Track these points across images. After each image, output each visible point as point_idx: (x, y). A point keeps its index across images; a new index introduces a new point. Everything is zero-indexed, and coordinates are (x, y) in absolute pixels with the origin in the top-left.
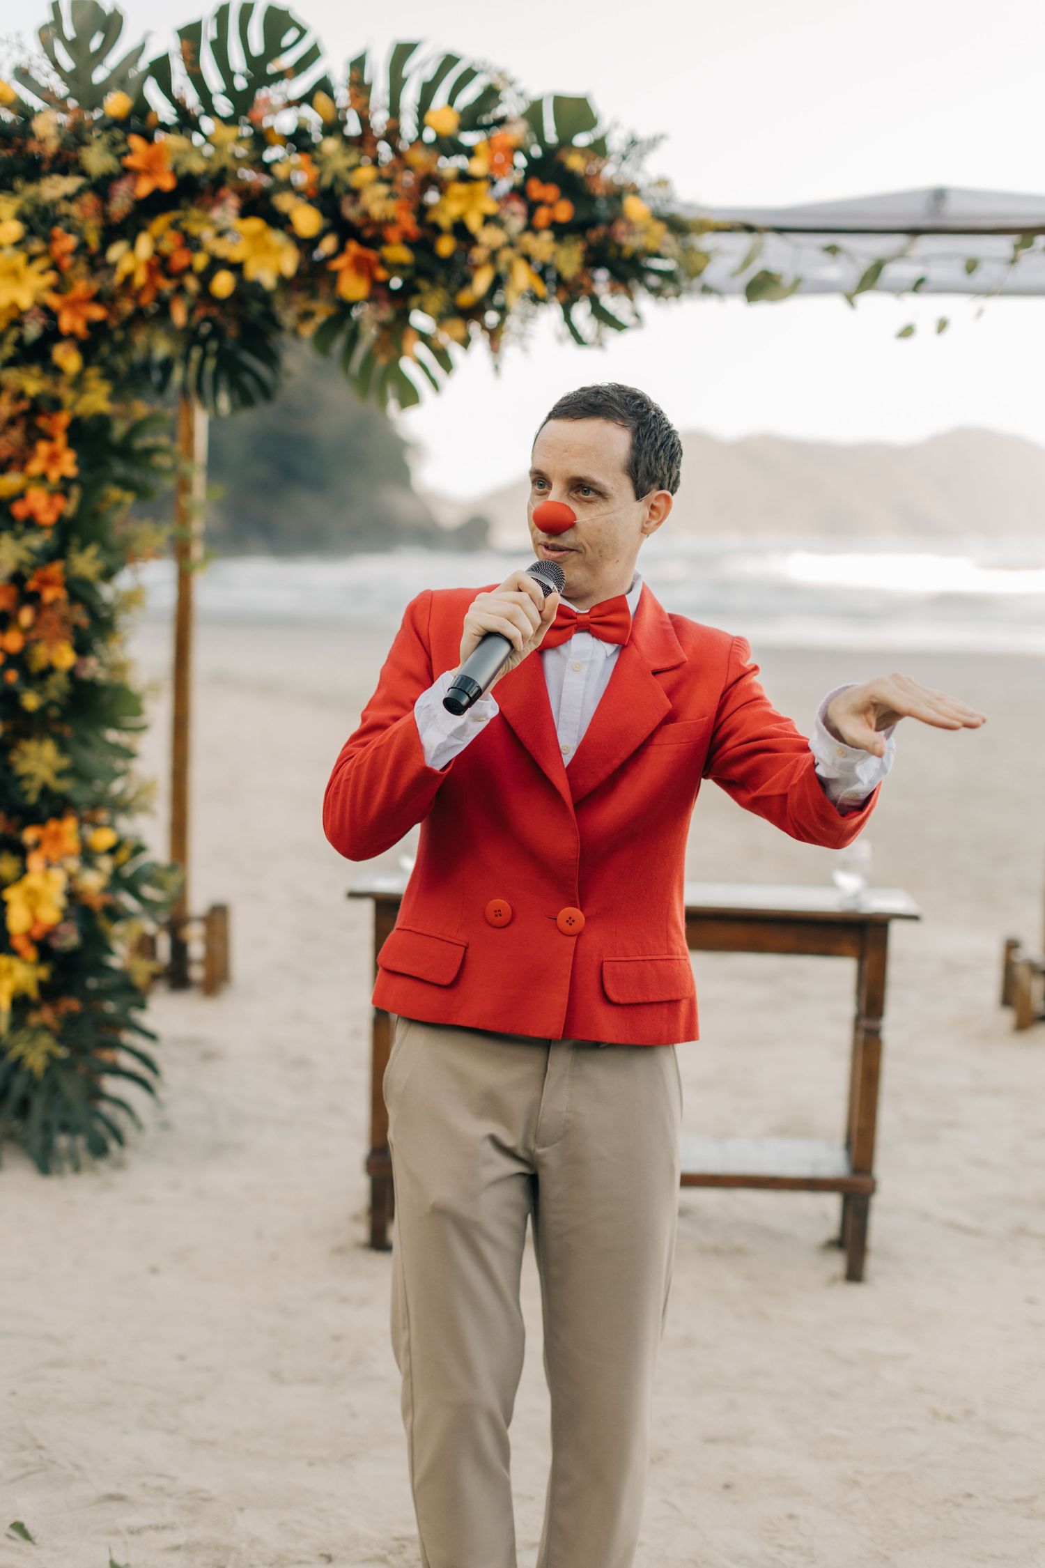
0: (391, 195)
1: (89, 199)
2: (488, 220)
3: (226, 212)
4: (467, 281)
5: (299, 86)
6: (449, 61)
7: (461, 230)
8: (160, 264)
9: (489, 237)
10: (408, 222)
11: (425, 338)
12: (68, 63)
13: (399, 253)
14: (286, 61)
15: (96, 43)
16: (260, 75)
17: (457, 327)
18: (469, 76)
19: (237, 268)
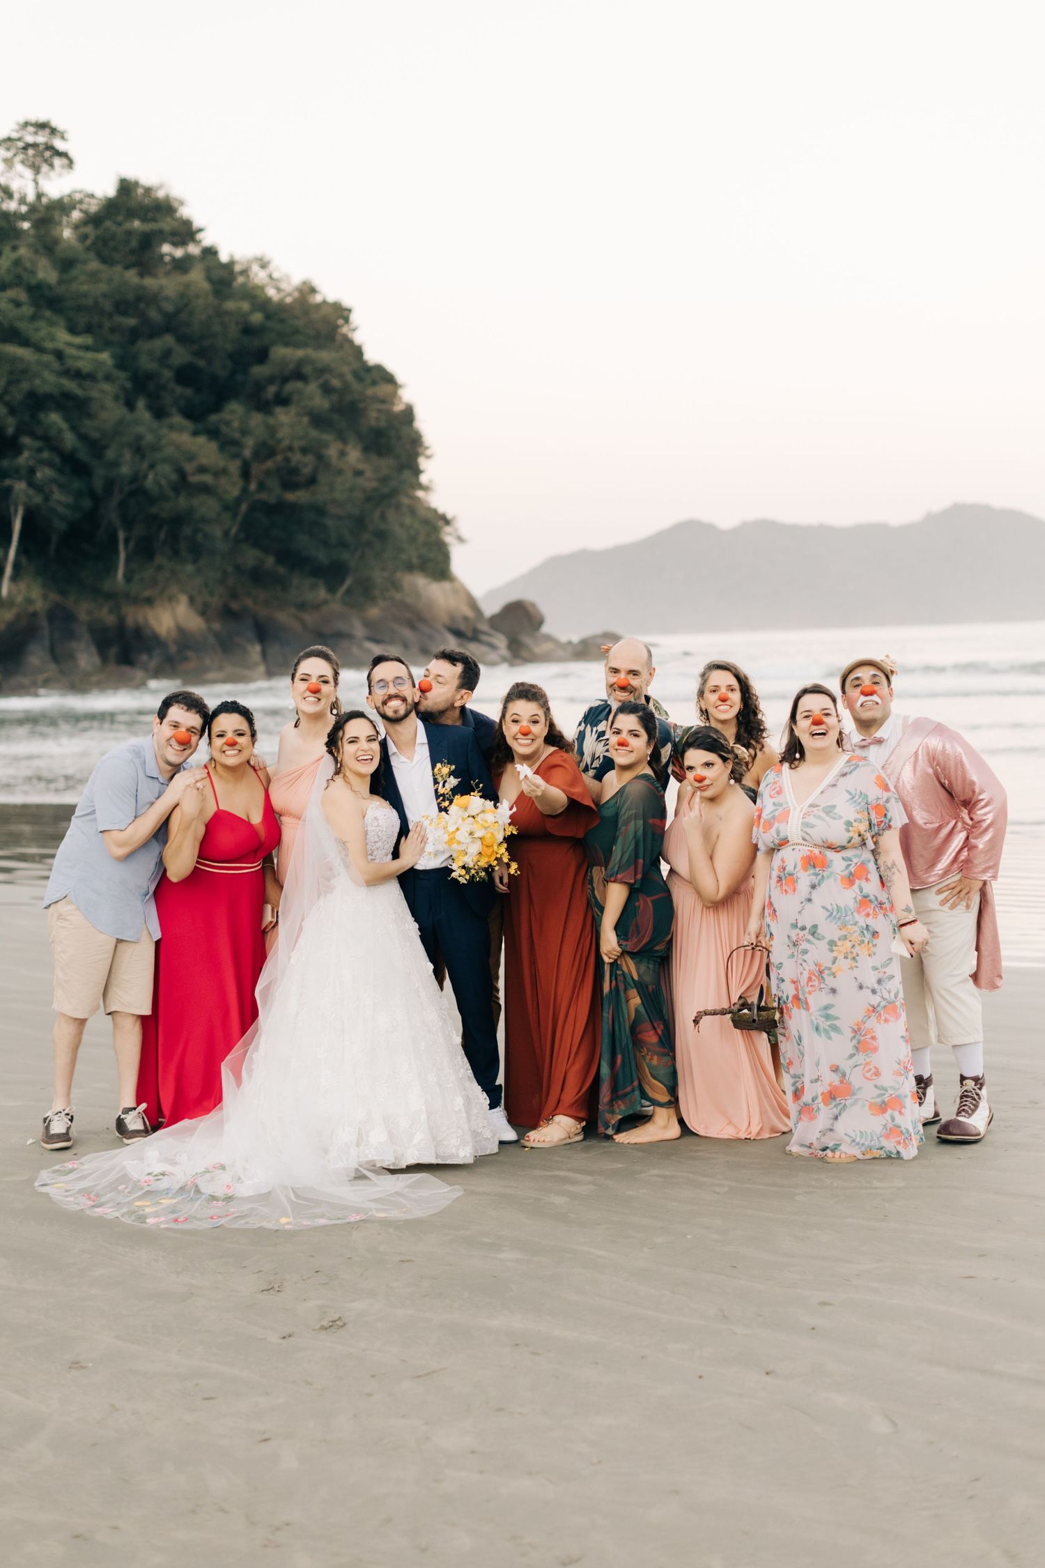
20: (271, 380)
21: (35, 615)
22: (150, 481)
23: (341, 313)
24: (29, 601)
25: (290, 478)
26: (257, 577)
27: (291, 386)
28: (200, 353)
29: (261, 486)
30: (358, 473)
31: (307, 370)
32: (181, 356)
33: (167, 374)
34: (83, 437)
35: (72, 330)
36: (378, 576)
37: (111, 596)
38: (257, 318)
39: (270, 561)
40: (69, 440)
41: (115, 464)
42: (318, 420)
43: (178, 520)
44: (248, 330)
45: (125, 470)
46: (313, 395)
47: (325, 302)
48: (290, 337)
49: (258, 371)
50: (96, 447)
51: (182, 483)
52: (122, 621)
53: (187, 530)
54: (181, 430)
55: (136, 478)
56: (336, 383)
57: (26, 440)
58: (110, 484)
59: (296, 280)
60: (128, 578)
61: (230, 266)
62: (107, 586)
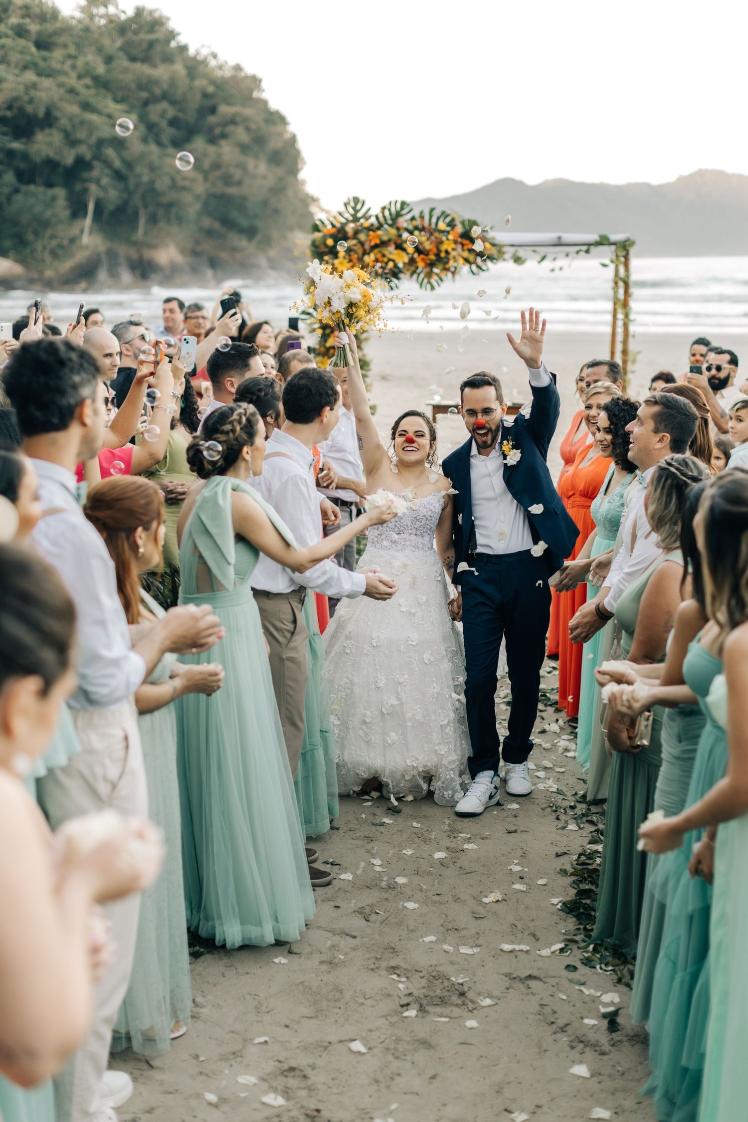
0: (431, 243)
1: (359, 245)
2: (453, 249)
3: (391, 248)
4: (447, 262)
5: (408, 217)
6: (443, 213)
7: (447, 252)
8: (377, 261)
9: (453, 254)
10: (435, 250)
11: (437, 275)
12: (352, 212)
13: (432, 257)
14: (404, 212)
15: (359, 207)
16: (399, 214)
17: (445, 272)
18: (448, 216)
19: (393, 261)
20: (218, 125)
21: (99, 255)
22: (158, 185)
23: (255, 81)
24: (97, 246)
25: (227, 180)
26: (210, 233)
27: (230, 128)
28: (180, 110)
29: (214, 185)
30: (264, 177)
31: (238, 119)
32: (171, 112)
33: (164, 124)
34: (124, 161)
35: (116, 101)
36: (275, 234)
37: (135, 244)
38: (211, 89)
39: (217, 226)
40: (117, 163)
41: (139, 176)
42: (244, 149)
43: (170, 205)
44: (205, 95)
45: (145, 179)
46: (241, 134)
47: (247, 77)
48: (228, 101)
49: (212, 119)
50: (129, 165)
51: (174, 186)
52: (142, 256)
53: (174, 210)
55: (152, 182)
56: (253, 126)
57: (96, 163)
58: (137, 185)
59: (232, 62)
60: (145, 233)
61: (194, 59)
62: (134, 238)
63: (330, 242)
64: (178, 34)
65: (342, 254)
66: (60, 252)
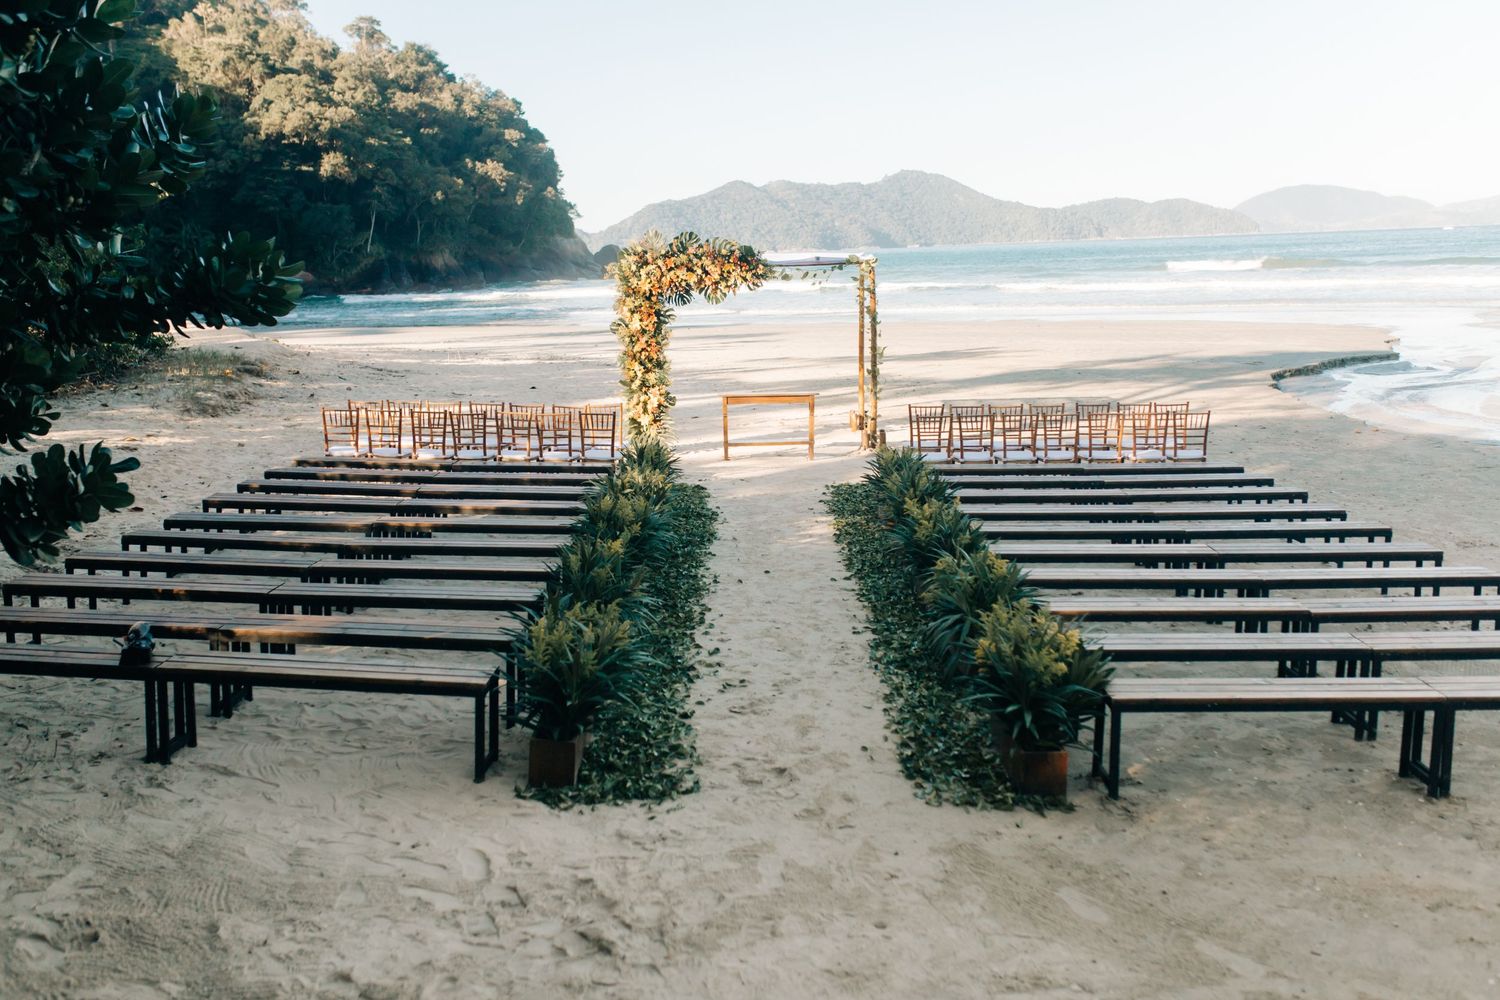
3: (684, 270)
4: (729, 281)
5: (696, 245)
6: (725, 241)
7: (729, 272)
9: (734, 274)
11: (721, 291)
14: (692, 241)
16: (688, 243)
17: (727, 289)
18: (728, 243)
19: (686, 281)
20: (483, 144)
21: (382, 261)
23: (516, 105)
24: (379, 254)
25: (494, 193)
26: (480, 239)
27: (494, 147)
28: (450, 133)
29: (481, 197)
31: (500, 140)
32: (441, 134)
33: (435, 144)
34: (400, 179)
36: (537, 238)
37: (414, 250)
39: (486, 232)
40: (394, 179)
41: (416, 191)
43: (444, 217)
45: (420, 194)
46: (503, 152)
47: (508, 100)
49: (479, 139)
50: (406, 182)
52: (420, 262)
53: (448, 219)
54: (444, 174)
55: (427, 197)
57: (376, 181)
58: (414, 200)
59: (494, 89)
60: (422, 241)
61: (461, 86)
62: (412, 245)
63: (634, 268)
64: (446, 66)
65: (644, 276)
66: (347, 261)
